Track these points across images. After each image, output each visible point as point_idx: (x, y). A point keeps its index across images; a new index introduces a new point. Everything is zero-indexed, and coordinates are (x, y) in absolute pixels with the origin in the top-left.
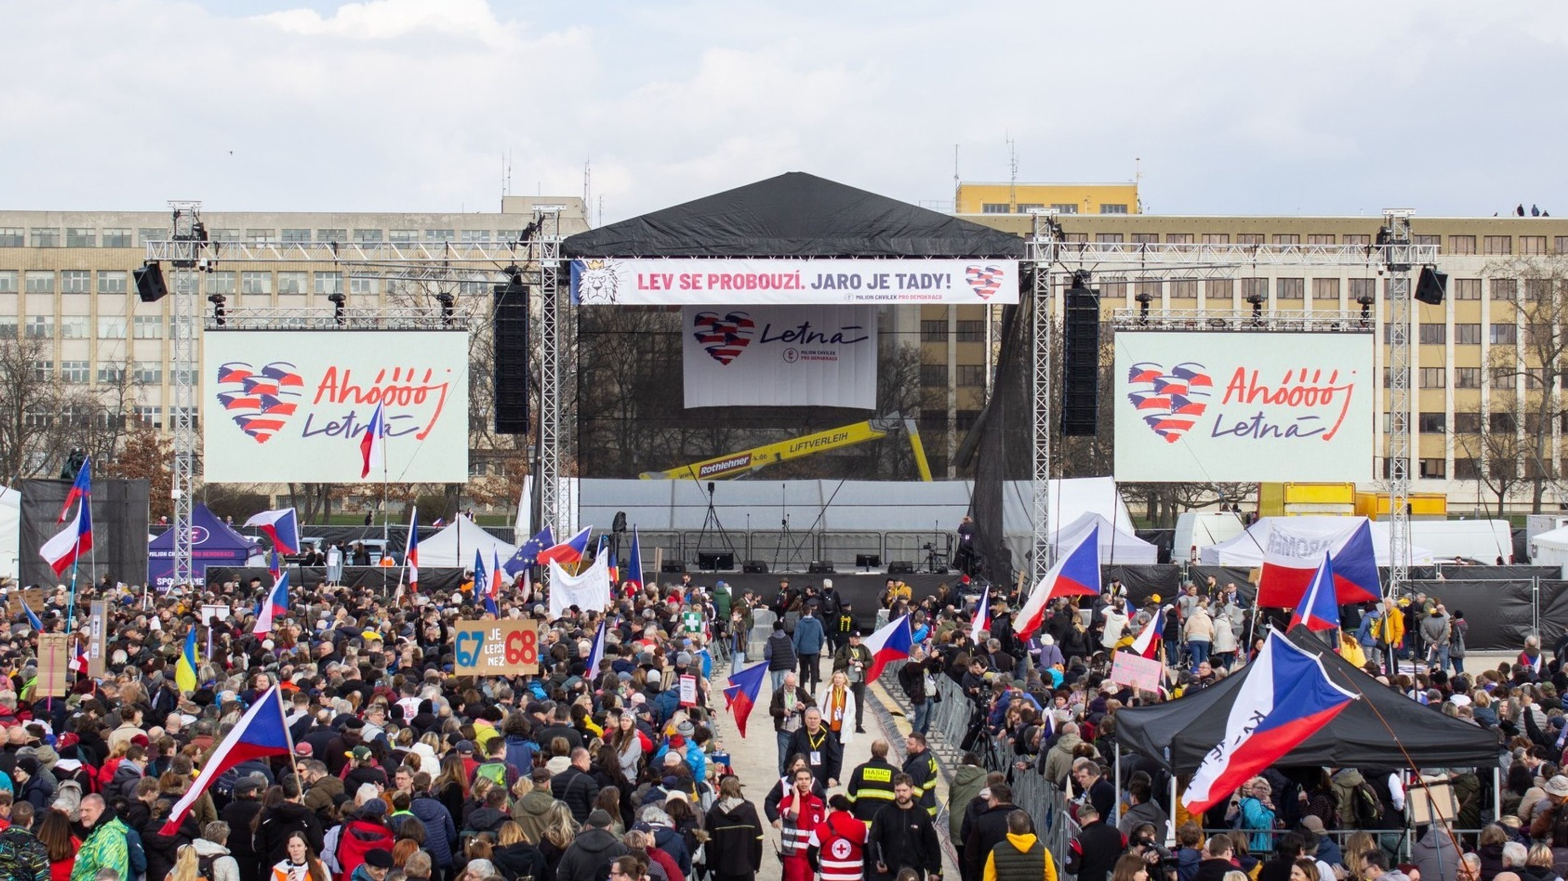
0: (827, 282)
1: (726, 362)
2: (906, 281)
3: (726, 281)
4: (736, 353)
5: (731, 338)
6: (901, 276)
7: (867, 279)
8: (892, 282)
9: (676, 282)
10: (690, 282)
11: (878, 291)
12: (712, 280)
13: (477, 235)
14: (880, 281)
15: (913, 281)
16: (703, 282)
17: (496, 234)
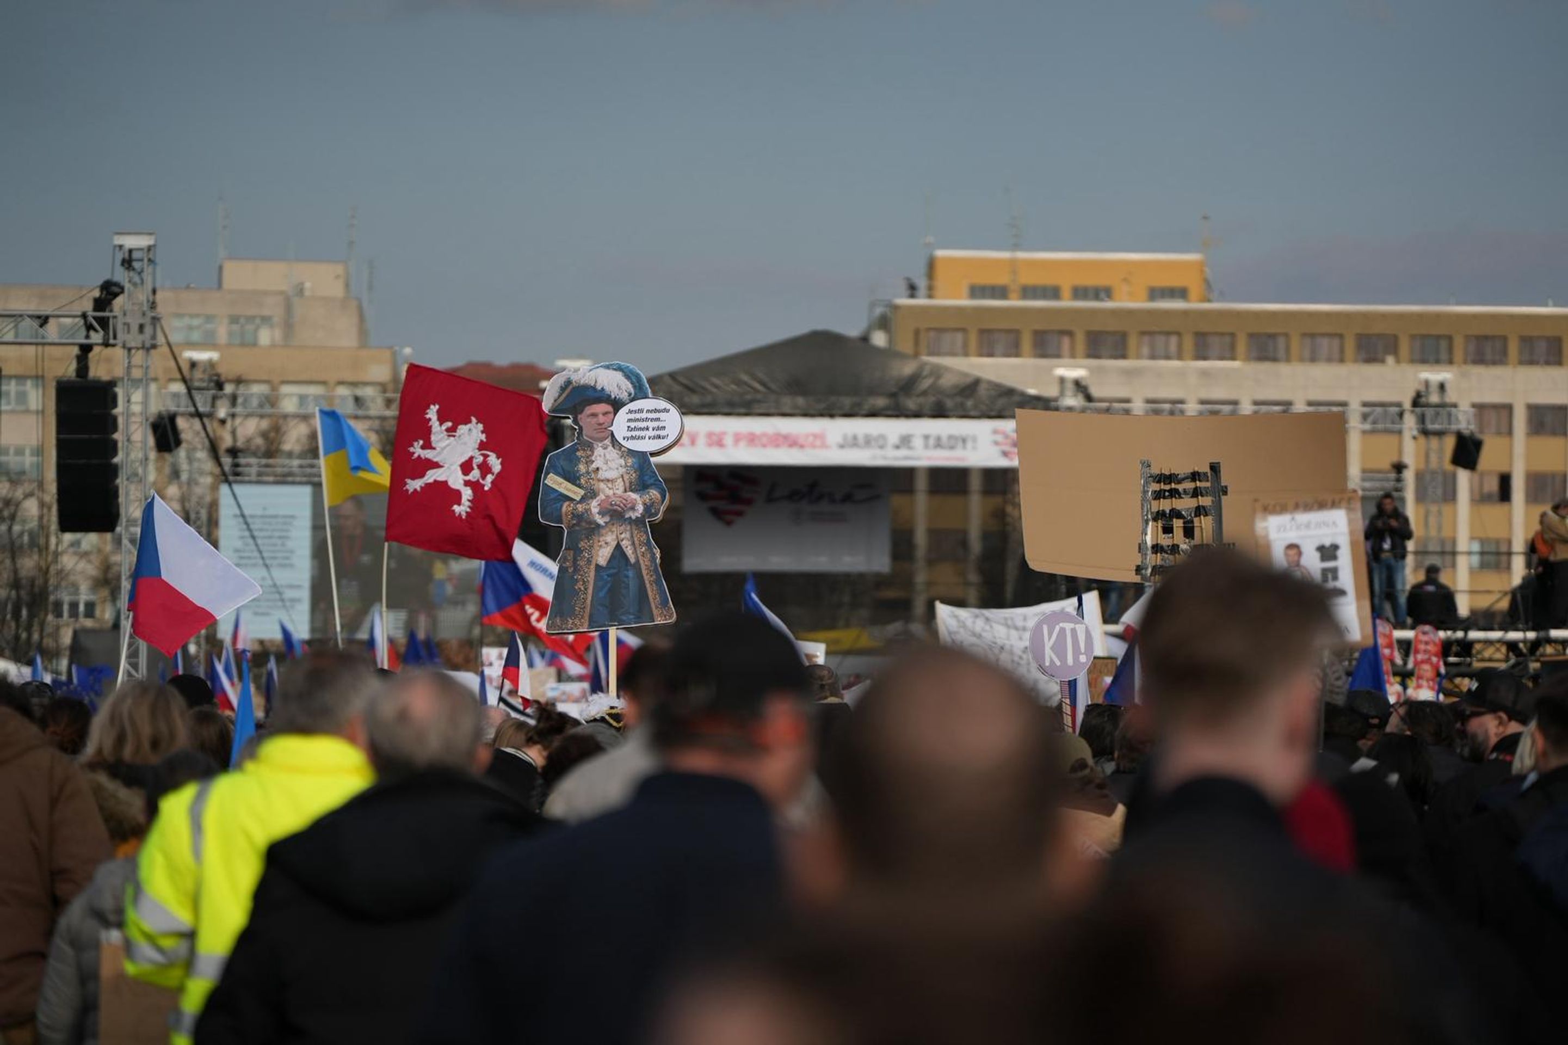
0: (853, 442)
1: (729, 523)
2: (932, 442)
3: (752, 439)
4: (739, 514)
5: (735, 498)
6: (926, 437)
7: (893, 439)
8: (918, 442)
9: (701, 441)
10: (717, 441)
11: (903, 452)
12: (738, 438)
13: (196, 322)
14: (905, 441)
15: (939, 444)
16: (729, 440)
17: (226, 321)
